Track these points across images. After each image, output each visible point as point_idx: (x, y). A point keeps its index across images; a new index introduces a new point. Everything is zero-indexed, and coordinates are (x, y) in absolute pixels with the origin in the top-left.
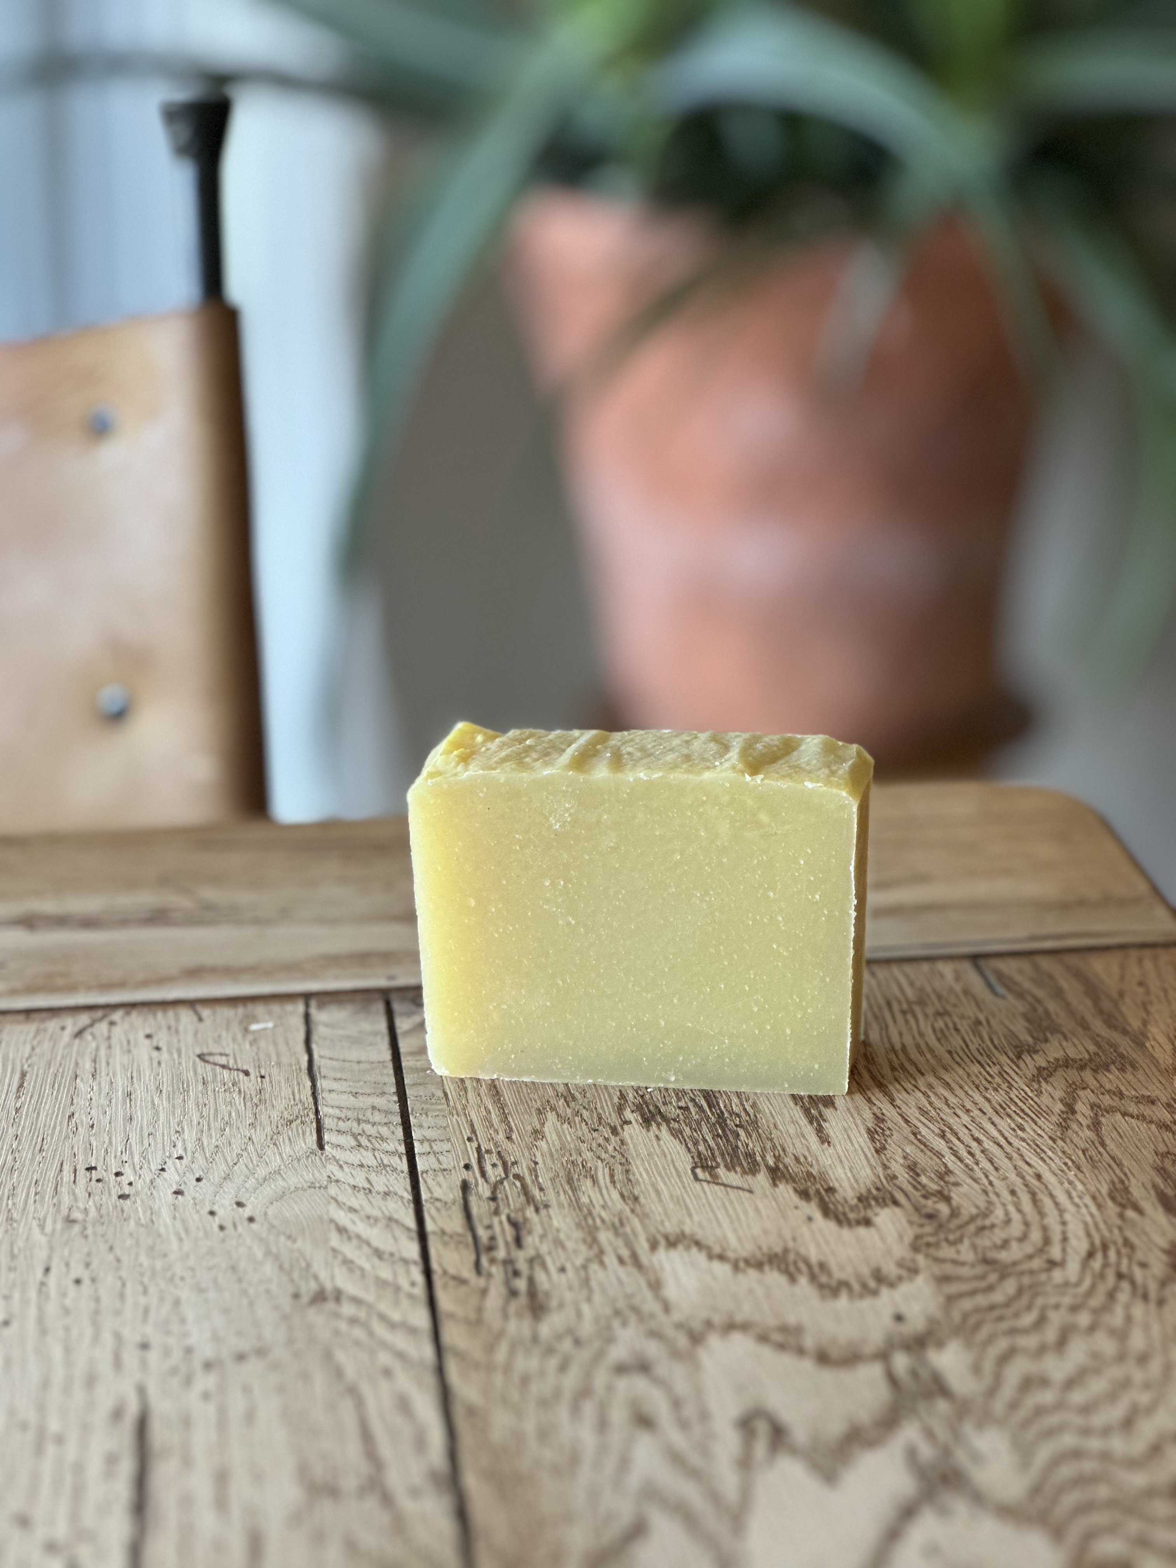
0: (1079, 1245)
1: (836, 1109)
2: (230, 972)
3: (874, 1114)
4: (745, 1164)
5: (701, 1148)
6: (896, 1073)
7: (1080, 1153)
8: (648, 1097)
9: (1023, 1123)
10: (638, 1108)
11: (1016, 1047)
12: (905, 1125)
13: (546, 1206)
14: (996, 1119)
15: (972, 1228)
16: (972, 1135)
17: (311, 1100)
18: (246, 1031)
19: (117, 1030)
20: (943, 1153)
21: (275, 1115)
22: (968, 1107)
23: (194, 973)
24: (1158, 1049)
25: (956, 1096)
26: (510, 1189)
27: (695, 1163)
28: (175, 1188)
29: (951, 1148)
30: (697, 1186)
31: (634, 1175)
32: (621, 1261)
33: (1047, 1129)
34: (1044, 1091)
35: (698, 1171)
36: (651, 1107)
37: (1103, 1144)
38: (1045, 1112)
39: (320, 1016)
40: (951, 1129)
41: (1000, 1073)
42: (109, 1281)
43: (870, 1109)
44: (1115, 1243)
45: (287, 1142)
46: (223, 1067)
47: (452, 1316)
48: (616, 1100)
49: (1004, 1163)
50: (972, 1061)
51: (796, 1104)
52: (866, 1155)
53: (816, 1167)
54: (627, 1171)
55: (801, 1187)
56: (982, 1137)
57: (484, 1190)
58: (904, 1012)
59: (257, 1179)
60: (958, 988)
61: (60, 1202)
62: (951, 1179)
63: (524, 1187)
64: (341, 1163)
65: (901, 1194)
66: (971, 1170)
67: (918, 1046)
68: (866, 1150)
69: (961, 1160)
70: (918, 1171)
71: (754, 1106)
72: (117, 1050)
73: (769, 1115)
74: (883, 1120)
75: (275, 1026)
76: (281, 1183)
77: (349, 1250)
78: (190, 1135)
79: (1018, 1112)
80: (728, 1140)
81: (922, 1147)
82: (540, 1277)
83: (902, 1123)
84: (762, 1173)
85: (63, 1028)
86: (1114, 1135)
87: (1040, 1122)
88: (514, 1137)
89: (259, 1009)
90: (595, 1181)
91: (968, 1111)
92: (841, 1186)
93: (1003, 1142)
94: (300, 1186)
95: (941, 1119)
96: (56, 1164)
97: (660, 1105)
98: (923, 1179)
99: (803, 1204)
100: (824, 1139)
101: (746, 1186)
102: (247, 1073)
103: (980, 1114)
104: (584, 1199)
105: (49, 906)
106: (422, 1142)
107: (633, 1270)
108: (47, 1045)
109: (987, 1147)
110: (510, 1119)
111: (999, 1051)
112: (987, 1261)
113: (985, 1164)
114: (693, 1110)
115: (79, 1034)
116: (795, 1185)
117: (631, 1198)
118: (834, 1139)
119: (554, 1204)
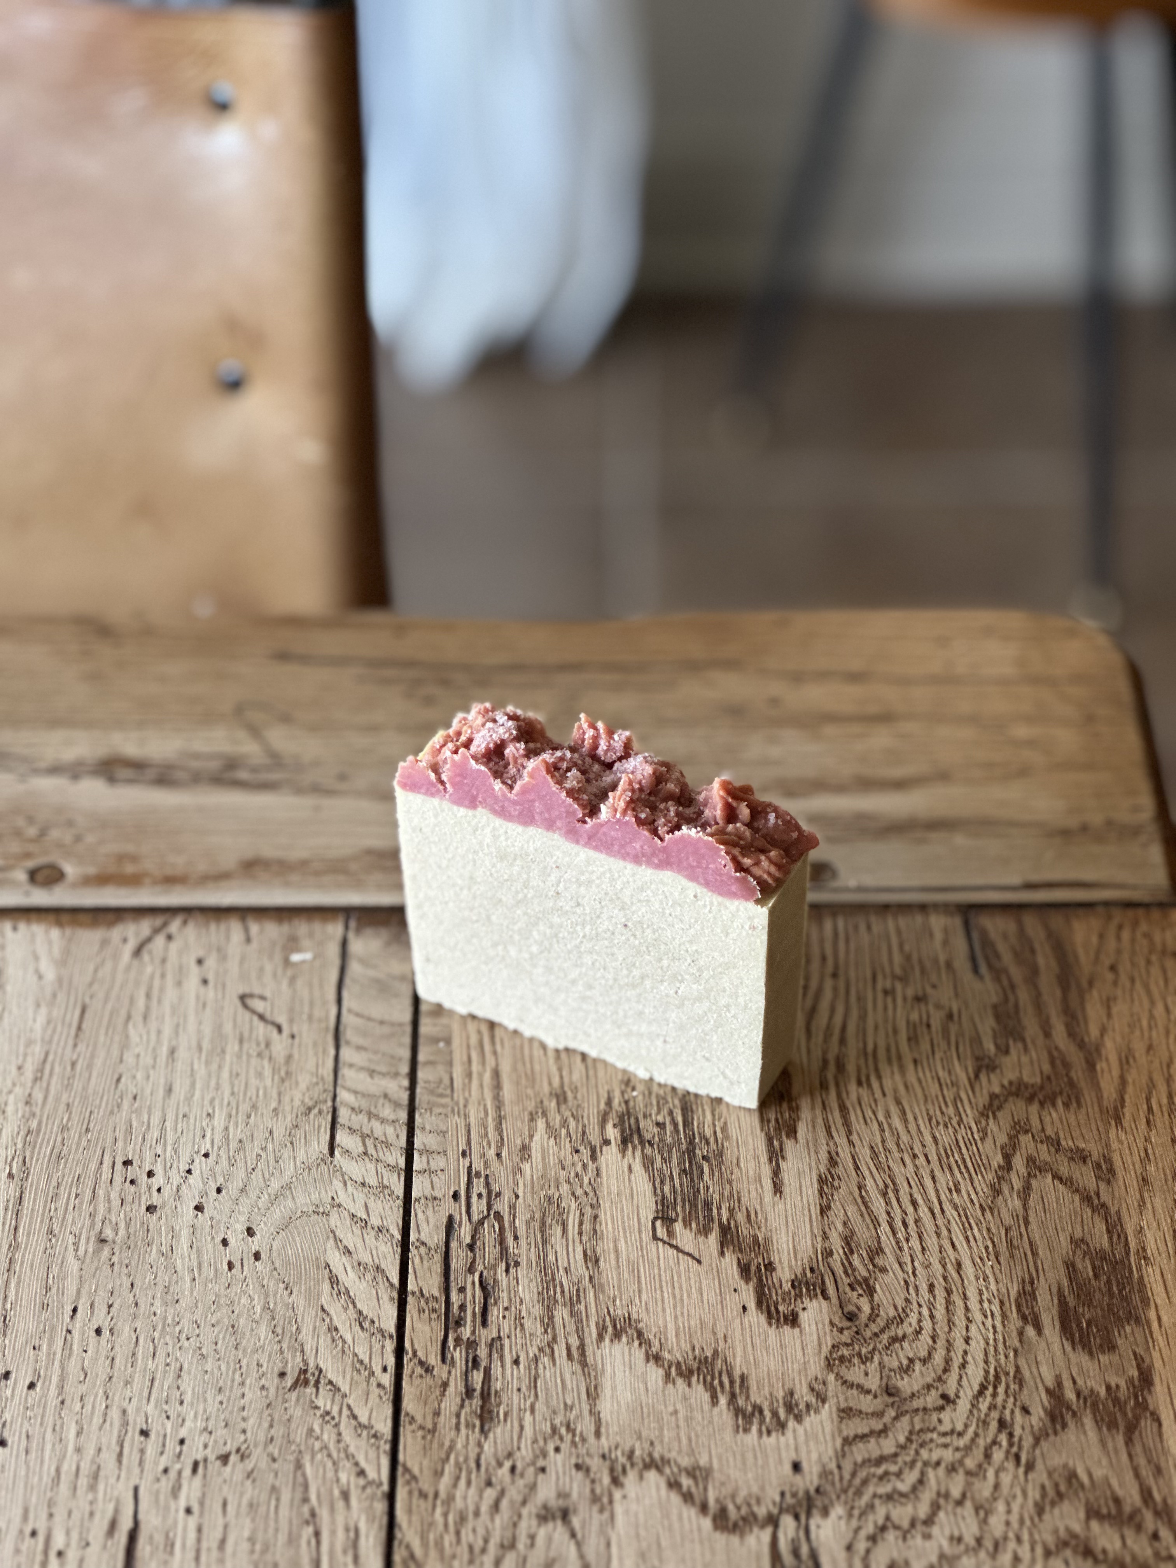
0: (975, 1374)
1: (796, 1142)
3: (829, 1153)
4: (701, 1218)
5: (667, 1189)
6: (860, 1090)
7: (1003, 1232)
8: (631, 1104)
9: (961, 1180)
10: (621, 1123)
11: (978, 1059)
12: (854, 1173)
13: (517, 1264)
14: (938, 1173)
15: (885, 1338)
16: (911, 1195)
17: (331, 1078)
18: (287, 962)
20: (881, 1220)
21: (297, 1097)
22: (916, 1151)
23: (250, 869)
24: (1106, 1075)
25: (909, 1132)
26: (489, 1234)
27: (657, 1211)
28: (196, 1203)
29: (888, 1213)
30: (653, 1246)
31: (601, 1224)
32: (570, 1356)
33: (981, 1193)
34: (989, 1133)
35: (658, 1223)
36: (632, 1121)
37: (1027, 1222)
38: (984, 1164)
39: (358, 946)
40: (894, 1184)
41: (955, 1099)
42: (125, 1332)
43: (827, 1144)
44: (1007, 1374)
45: (303, 1140)
46: (262, 1017)
47: (411, 1419)
48: (602, 1106)
49: (931, 1242)
50: (933, 1079)
51: (762, 1130)
52: (810, 1216)
53: (763, 1229)
54: (596, 1217)
55: (745, 1259)
56: (920, 1201)
57: (465, 1232)
58: (886, 992)
59: (269, 1195)
60: (942, 958)
61: (95, 1210)
62: (879, 1261)
64: (346, 1178)
65: (833, 1282)
66: (900, 1249)
67: (888, 1050)
68: (812, 1208)
69: (894, 1234)
70: (853, 1245)
71: (724, 1129)
72: (170, 980)
73: (735, 1144)
74: (836, 1163)
75: (315, 958)
76: (289, 1203)
78: (219, 1121)
79: (960, 1162)
80: (692, 1180)
81: (863, 1209)
82: (496, 1370)
83: (852, 1167)
84: (714, 1234)
85: (125, 940)
86: (1039, 1208)
87: (976, 1182)
88: (503, 1154)
89: (302, 927)
90: (565, 1231)
91: (915, 1156)
92: (780, 1261)
93: (937, 1210)
94: (305, 1209)
95: (889, 1167)
96: (99, 1152)
97: (641, 1117)
98: (856, 1260)
99: (741, 1284)
100: (778, 1189)
101: (696, 1255)
102: (279, 1029)
104: (551, 1258)
105: (130, 744)
106: (421, 1153)
107: (577, 1368)
108: (109, 965)
109: (922, 1215)
110: (504, 1126)
111: (961, 1065)
112: (890, 1391)
113: (915, 1243)
114: (669, 1128)
115: (138, 952)
116: (740, 1256)
117: (592, 1259)
118: (786, 1190)
119: (523, 1261)
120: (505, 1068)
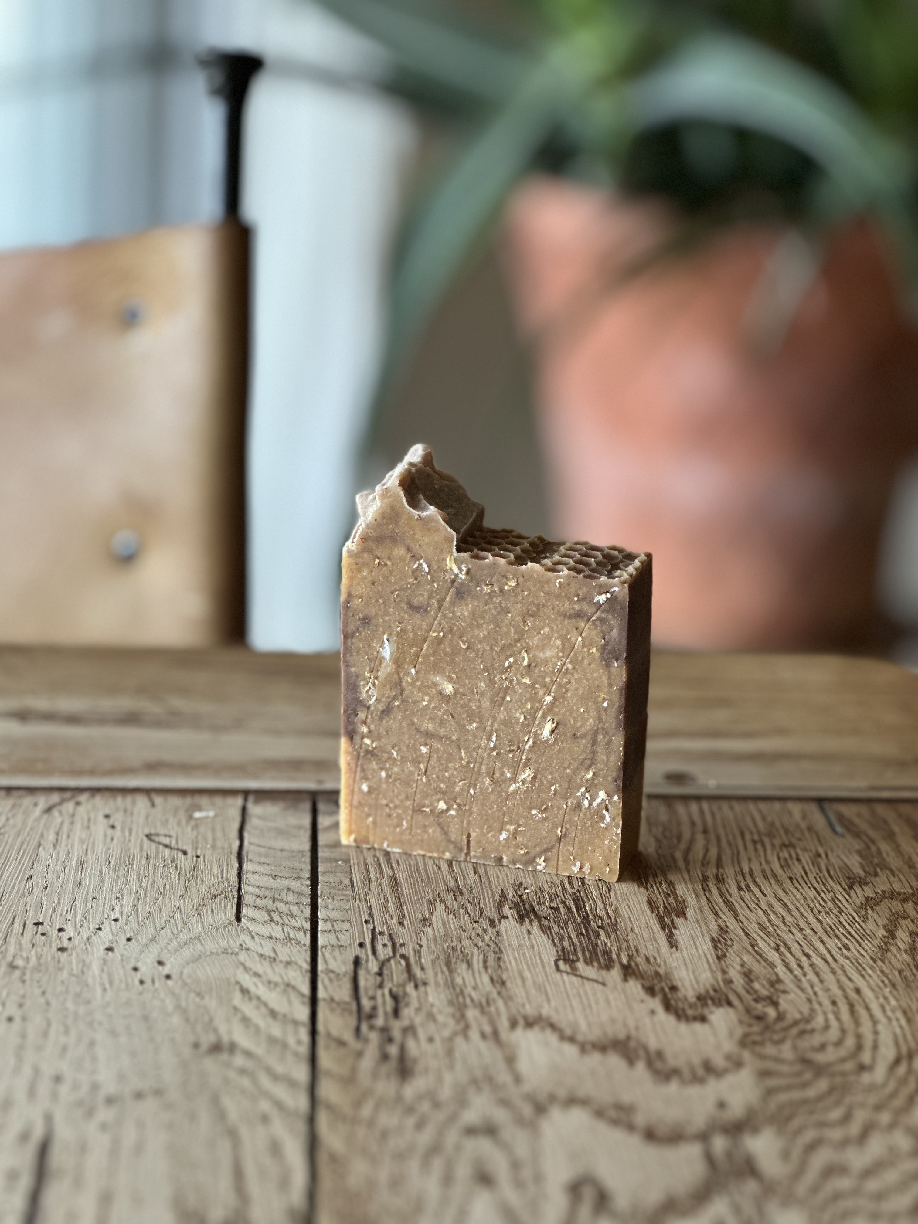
0: (888, 1053)
1: (686, 919)
2: (185, 768)
3: (719, 926)
4: (602, 960)
5: (566, 943)
6: (742, 893)
7: (897, 973)
8: (525, 897)
9: (848, 943)
10: (516, 906)
11: (849, 878)
12: (745, 937)
13: (425, 984)
14: (825, 938)
15: (795, 1031)
16: (803, 951)
17: (236, 879)
18: (191, 817)
19: (81, 810)
20: (776, 963)
21: (203, 889)
22: (802, 926)
23: (153, 767)
25: (793, 916)
26: (396, 968)
27: (559, 956)
28: (107, 945)
29: (783, 960)
30: (558, 976)
31: (505, 962)
32: (483, 1036)
33: (869, 951)
34: (870, 918)
35: (561, 963)
36: (527, 906)
38: (869, 935)
39: (257, 809)
40: (785, 944)
41: (833, 899)
42: (37, 1020)
43: (716, 921)
45: (210, 913)
46: (166, 846)
47: (329, 1073)
48: (497, 898)
49: (828, 977)
50: (809, 888)
51: (652, 912)
52: (708, 961)
53: (663, 967)
54: (499, 959)
55: (647, 984)
56: (811, 953)
57: (373, 966)
58: (754, 842)
59: (178, 943)
60: (803, 825)
61: (7, 950)
62: (780, 987)
63: (408, 965)
64: (254, 934)
65: (736, 997)
66: (799, 980)
67: (763, 872)
68: (708, 955)
69: (791, 971)
70: (752, 977)
71: (616, 911)
72: (78, 826)
73: (627, 919)
74: (726, 932)
75: (216, 816)
76: (199, 947)
77: (248, 1009)
78: (127, 902)
79: (845, 934)
80: (589, 939)
81: (758, 957)
82: (411, 1044)
83: (742, 934)
84: (616, 969)
85: (36, 805)
87: (863, 944)
88: (405, 923)
89: (204, 801)
90: (469, 964)
91: (801, 929)
92: (683, 985)
93: (829, 959)
94: (214, 951)
95: (778, 934)
96: (10, 916)
97: (535, 904)
98: (756, 986)
99: (648, 998)
100: (673, 944)
101: (600, 980)
102: (185, 853)
103: (812, 933)
104: (459, 981)
105: (41, 703)
106: (325, 921)
107: (492, 1044)
108: (20, 817)
109: (815, 961)
110: (404, 907)
111: (834, 881)
112: (805, 1061)
113: (811, 976)
114: (562, 910)
115: (49, 810)
116: (643, 982)
117: (499, 983)
118: (681, 945)
119: (431, 981)
120: (401, 875)
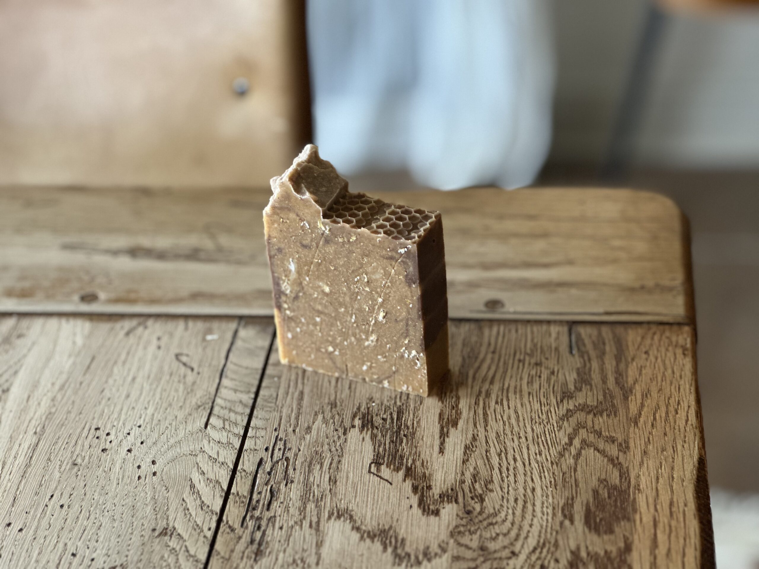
0: (532, 542)
1: (457, 429)
3: (473, 435)
4: (397, 463)
5: (381, 449)
6: (497, 406)
7: (561, 475)
8: (371, 409)
9: (543, 449)
10: (363, 418)
11: (563, 393)
12: (485, 444)
13: (292, 482)
14: (531, 446)
15: (485, 523)
16: (514, 456)
17: (214, 392)
18: (204, 340)
19: (147, 332)
20: (495, 467)
21: (194, 401)
22: (521, 435)
23: (194, 297)
24: (634, 403)
25: (519, 426)
26: (280, 468)
27: (374, 460)
28: (128, 448)
29: (500, 464)
30: (367, 476)
31: (342, 465)
32: (311, 526)
33: (552, 456)
34: (563, 428)
35: (373, 465)
36: (369, 417)
37: (575, 470)
38: (557, 442)
39: (243, 333)
40: (506, 450)
41: (547, 411)
42: (76, 508)
43: (473, 431)
44: (550, 543)
45: (192, 421)
46: (185, 364)
47: (219, 553)
48: (355, 409)
49: (521, 478)
50: (537, 401)
51: (439, 423)
52: (457, 464)
53: (429, 470)
54: (339, 461)
55: (416, 483)
56: (518, 458)
57: (268, 467)
58: (520, 361)
59: (168, 446)
60: (553, 346)
61: (75, 450)
62: (490, 487)
64: (211, 439)
65: (462, 494)
66: (503, 481)
67: (516, 388)
68: (458, 460)
69: (501, 473)
70: (477, 479)
71: (418, 422)
72: (141, 347)
73: (423, 429)
74: (476, 440)
75: (218, 338)
76: (178, 450)
77: (190, 501)
78: (150, 411)
79: (544, 441)
80: (396, 445)
81: (486, 461)
82: (269, 532)
83: (484, 442)
84: (402, 471)
85: (122, 328)
86: (584, 464)
87: (551, 451)
88: (297, 431)
89: (215, 325)
90: (321, 467)
91: (520, 437)
92: (435, 485)
93: (527, 463)
94: (185, 453)
95: (505, 442)
96: (83, 424)
97: (374, 415)
98: (477, 486)
99: (412, 496)
100: (442, 451)
101: (390, 480)
102: (192, 369)
103: (525, 441)
104: (311, 479)
105: (145, 242)
106: (253, 428)
107: (313, 532)
108: (111, 339)
110: (300, 417)
111: (554, 395)
112: (482, 548)
113: (512, 478)
114: (389, 421)
115: (128, 334)
116: (414, 482)
117: (333, 481)
118: (446, 452)
119: (296, 481)
120: (307, 390)
